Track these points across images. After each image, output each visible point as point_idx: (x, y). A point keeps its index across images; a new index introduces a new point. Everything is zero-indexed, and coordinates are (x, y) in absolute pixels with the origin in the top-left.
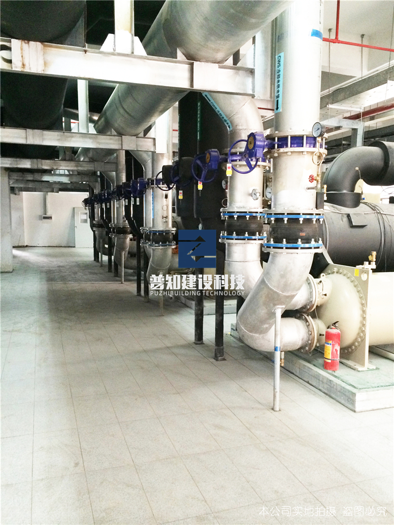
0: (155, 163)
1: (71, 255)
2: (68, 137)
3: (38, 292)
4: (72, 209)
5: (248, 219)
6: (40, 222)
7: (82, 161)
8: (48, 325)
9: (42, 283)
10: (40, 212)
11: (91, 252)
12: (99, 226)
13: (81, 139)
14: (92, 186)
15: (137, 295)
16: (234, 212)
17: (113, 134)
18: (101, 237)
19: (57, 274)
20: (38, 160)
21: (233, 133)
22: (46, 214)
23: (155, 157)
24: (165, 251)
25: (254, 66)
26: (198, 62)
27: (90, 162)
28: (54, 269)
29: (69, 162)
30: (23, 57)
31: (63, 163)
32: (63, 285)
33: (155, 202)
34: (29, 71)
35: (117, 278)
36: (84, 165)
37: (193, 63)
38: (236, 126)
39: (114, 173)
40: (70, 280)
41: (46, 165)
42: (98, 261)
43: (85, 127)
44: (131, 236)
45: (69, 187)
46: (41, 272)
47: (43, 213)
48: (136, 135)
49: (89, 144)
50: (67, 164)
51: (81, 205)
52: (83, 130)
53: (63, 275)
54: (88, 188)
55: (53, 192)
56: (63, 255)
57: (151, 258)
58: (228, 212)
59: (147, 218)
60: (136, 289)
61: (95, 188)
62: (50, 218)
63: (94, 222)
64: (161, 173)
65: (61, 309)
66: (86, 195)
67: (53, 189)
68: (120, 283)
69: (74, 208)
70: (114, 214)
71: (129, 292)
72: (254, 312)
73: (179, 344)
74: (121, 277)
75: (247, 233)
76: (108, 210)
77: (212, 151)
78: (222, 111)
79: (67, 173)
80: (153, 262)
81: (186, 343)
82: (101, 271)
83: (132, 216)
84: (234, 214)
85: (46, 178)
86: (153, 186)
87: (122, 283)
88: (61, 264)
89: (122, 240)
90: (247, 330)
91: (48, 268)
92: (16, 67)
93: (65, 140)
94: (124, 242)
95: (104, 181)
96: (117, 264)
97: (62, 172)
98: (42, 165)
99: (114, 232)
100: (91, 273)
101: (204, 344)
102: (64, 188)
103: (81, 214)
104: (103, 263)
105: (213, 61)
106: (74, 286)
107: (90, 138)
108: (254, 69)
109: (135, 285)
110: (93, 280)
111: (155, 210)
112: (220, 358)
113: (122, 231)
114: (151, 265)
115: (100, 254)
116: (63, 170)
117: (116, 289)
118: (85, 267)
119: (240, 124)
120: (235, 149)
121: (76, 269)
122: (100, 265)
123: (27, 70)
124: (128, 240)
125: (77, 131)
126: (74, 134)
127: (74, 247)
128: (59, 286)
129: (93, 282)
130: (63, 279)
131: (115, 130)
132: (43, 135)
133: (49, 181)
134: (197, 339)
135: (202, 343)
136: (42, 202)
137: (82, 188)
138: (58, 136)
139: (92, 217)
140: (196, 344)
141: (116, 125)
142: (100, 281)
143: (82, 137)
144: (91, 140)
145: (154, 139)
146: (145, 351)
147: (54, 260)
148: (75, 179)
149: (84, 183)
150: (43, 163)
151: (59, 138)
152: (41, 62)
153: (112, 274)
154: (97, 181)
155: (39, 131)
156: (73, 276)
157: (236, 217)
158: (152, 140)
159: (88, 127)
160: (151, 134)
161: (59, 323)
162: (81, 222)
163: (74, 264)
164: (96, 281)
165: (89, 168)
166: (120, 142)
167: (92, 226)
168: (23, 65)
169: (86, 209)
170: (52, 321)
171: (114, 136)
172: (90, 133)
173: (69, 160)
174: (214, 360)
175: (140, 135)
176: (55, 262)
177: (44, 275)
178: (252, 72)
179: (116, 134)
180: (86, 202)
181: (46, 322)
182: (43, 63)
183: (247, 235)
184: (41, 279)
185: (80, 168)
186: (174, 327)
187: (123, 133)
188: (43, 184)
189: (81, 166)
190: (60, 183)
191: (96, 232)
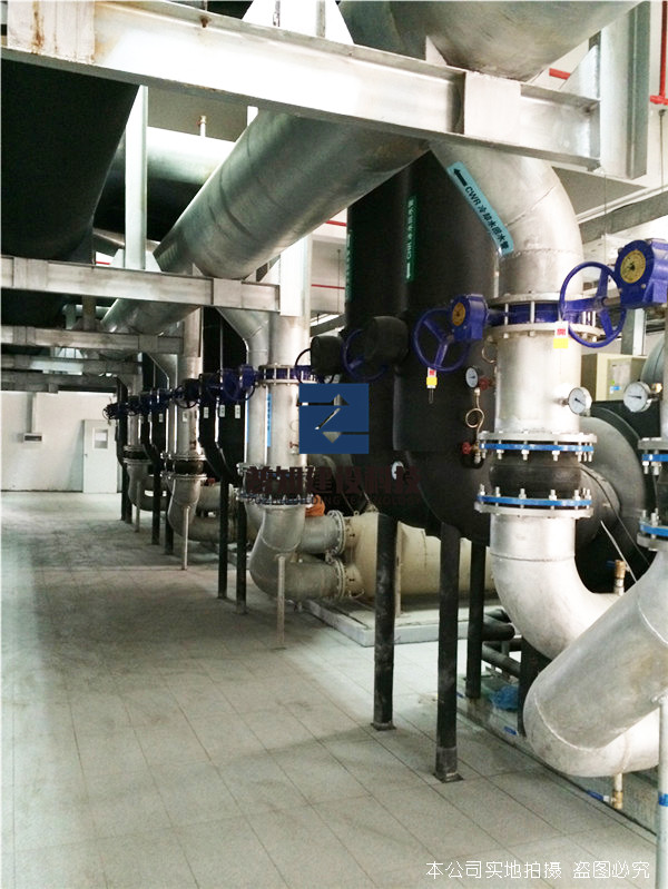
0: (275, 335)
1: (76, 508)
2: (100, 278)
3: (16, 592)
4: (80, 424)
5: (556, 459)
6: (19, 445)
7: (115, 333)
8: (39, 678)
9: (23, 569)
10: (20, 427)
11: (116, 500)
12: (136, 456)
13: (128, 283)
14: (124, 381)
15: (219, 597)
16: (522, 442)
17: (194, 274)
18: (138, 476)
19: (53, 548)
20: (29, 328)
21: (516, 259)
22: (30, 432)
23: (276, 326)
24: (291, 515)
25: (598, 95)
26: (476, 73)
27: (130, 334)
28: (44, 537)
29: (90, 334)
30: (40, 17)
31: (77, 336)
32: (68, 575)
33: (274, 414)
34: (52, 55)
35: (173, 558)
36: (117, 341)
37: (464, 74)
38: (526, 242)
39: (175, 356)
40: (78, 564)
41: (42, 338)
42: (130, 521)
43: (138, 260)
44: (203, 477)
45: (80, 382)
46: (20, 544)
47: (25, 428)
48: (243, 279)
49: (145, 293)
50: (84, 338)
51: (101, 415)
52: (133, 264)
53: (64, 551)
54: (115, 386)
55: (47, 391)
56: (61, 508)
57: (262, 527)
58: (504, 442)
59: (252, 445)
60: (216, 584)
61: (131, 384)
62: (40, 438)
63: (126, 448)
64: (308, 353)
65: (66, 633)
66: (110, 398)
67: (47, 386)
68: (179, 568)
69: (83, 422)
70: (172, 436)
71: (202, 591)
72: (597, 696)
73: (341, 730)
74: (180, 555)
75: (553, 492)
76: (159, 428)
77: (473, 299)
78: (494, 208)
79: (79, 356)
80: (266, 535)
81: (355, 726)
82: (138, 542)
83: (216, 440)
84: (522, 446)
85: (39, 365)
86: (269, 381)
87: (183, 569)
88: (59, 528)
89: (186, 485)
90: (566, 739)
91: (33, 537)
92: (18, 42)
93: (96, 284)
94: (190, 490)
95: (152, 371)
96: (173, 529)
97: (69, 353)
98: (35, 338)
99: (170, 469)
100: (119, 547)
101: (394, 728)
102: (70, 384)
103: (96, 431)
104: (141, 526)
105: (512, 72)
106: (87, 576)
107: (147, 280)
108: (597, 103)
109: (215, 574)
110: (124, 563)
111: (274, 431)
112: (448, 775)
113: (187, 467)
114: (261, 542)
115: (134, 508)
116: (71, 350)
117: (175, 584)
118: (104, 533)
119: (537, 239)
120: (525, 295)
121: (89, 538)
122: (134, 529)
123: (47, 51)
124: (198, 484)
125: (120, 266)
126: (113, 272)
127: (81, 492)
128: (56, 575)
129: (125, 567)
130: (65, 560)
131: (198, 266)
132: (48, 270)
133: (41, 371)
134: (379, 719)
135: (392, 728)
136: (25, 409)
137: (104, 384)
138: (80, 274)
139: (121, 437)
140: (379, 729)
141: (204, 255)
142: (138, 565)
143: (132, 279)
144: (150, 286)
145: (277, 288)
146: (269, 753)
147: (46, 517)
148: (93, 369)
149: (108, 375)
150: (38, 335)
151: (82, 277)
152: (87, 34)
153: (161, 550)
154: (135, 372)
155: (41, 262)
156: (84, 553)
157: (525, 453)
158: (273, 289)
159: (143, 258)
160: (272, 276)
161: (62, 671)
162: (96, 447)
163: (85, 526)
164: (131, 564)
165: (128, 347)
166: (209, 291)
167: (121, 455)
168: (38, 37)
169: (109, 423)
170: (48, 666)
171: (199, 278)
172: (147, 270)
173: (90, 331)
174: (434, 781)
175: (248, 279)
176: (48, 523)
177: (25, 552)
178: (590, 109)
179: (201, 274)
180: (112, 411)
181: (34, 669)
182: (93, 38)
183: (553, 497)
184: (21, 559)
185: (110, 346)
186: (314, 680)
187: (215, 274)
188: (30, 376)
189: (112, 342)
190: (62, 375)
191: (129, 467)
